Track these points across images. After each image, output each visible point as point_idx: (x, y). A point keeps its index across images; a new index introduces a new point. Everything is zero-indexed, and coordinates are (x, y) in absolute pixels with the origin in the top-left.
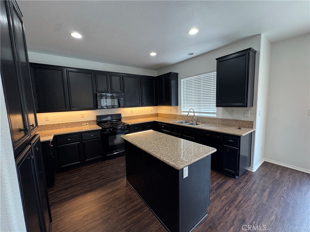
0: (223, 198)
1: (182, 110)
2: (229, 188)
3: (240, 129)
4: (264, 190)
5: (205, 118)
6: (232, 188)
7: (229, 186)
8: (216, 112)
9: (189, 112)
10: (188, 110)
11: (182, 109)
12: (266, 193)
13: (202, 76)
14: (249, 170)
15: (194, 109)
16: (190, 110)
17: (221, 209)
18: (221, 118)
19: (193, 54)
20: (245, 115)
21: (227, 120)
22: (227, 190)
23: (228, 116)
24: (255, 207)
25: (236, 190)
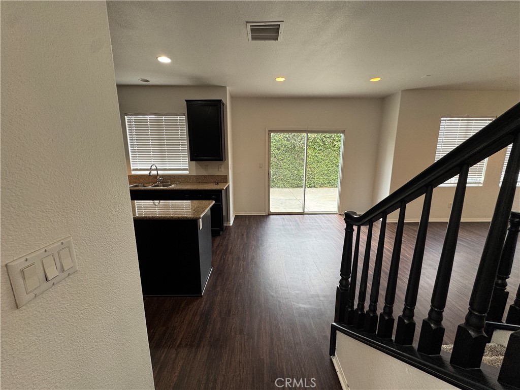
0: (218, 252)
1: (132, 168)
2: (219, 244)
3: (218, 184)
4: (243, 235)
5: (174, 176)
6: (221, 242)
7: (218, 242)
8: (188, 168)
9: (151, 170)
10: (150, 168)
11: (131, 165)
12: (245, 236)
13: (164, 117)
14: (228, 225)
15: (156, 165)
16: (151, 166)
17: (220, 260)
18: (195, 174)
19: (148, 81)
20: (220, 170)
21: (202, 176)
22: (218, 246)
23: (203, 173)
24: (242, 247)
25: (225, 243)
